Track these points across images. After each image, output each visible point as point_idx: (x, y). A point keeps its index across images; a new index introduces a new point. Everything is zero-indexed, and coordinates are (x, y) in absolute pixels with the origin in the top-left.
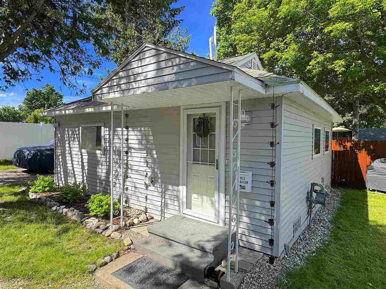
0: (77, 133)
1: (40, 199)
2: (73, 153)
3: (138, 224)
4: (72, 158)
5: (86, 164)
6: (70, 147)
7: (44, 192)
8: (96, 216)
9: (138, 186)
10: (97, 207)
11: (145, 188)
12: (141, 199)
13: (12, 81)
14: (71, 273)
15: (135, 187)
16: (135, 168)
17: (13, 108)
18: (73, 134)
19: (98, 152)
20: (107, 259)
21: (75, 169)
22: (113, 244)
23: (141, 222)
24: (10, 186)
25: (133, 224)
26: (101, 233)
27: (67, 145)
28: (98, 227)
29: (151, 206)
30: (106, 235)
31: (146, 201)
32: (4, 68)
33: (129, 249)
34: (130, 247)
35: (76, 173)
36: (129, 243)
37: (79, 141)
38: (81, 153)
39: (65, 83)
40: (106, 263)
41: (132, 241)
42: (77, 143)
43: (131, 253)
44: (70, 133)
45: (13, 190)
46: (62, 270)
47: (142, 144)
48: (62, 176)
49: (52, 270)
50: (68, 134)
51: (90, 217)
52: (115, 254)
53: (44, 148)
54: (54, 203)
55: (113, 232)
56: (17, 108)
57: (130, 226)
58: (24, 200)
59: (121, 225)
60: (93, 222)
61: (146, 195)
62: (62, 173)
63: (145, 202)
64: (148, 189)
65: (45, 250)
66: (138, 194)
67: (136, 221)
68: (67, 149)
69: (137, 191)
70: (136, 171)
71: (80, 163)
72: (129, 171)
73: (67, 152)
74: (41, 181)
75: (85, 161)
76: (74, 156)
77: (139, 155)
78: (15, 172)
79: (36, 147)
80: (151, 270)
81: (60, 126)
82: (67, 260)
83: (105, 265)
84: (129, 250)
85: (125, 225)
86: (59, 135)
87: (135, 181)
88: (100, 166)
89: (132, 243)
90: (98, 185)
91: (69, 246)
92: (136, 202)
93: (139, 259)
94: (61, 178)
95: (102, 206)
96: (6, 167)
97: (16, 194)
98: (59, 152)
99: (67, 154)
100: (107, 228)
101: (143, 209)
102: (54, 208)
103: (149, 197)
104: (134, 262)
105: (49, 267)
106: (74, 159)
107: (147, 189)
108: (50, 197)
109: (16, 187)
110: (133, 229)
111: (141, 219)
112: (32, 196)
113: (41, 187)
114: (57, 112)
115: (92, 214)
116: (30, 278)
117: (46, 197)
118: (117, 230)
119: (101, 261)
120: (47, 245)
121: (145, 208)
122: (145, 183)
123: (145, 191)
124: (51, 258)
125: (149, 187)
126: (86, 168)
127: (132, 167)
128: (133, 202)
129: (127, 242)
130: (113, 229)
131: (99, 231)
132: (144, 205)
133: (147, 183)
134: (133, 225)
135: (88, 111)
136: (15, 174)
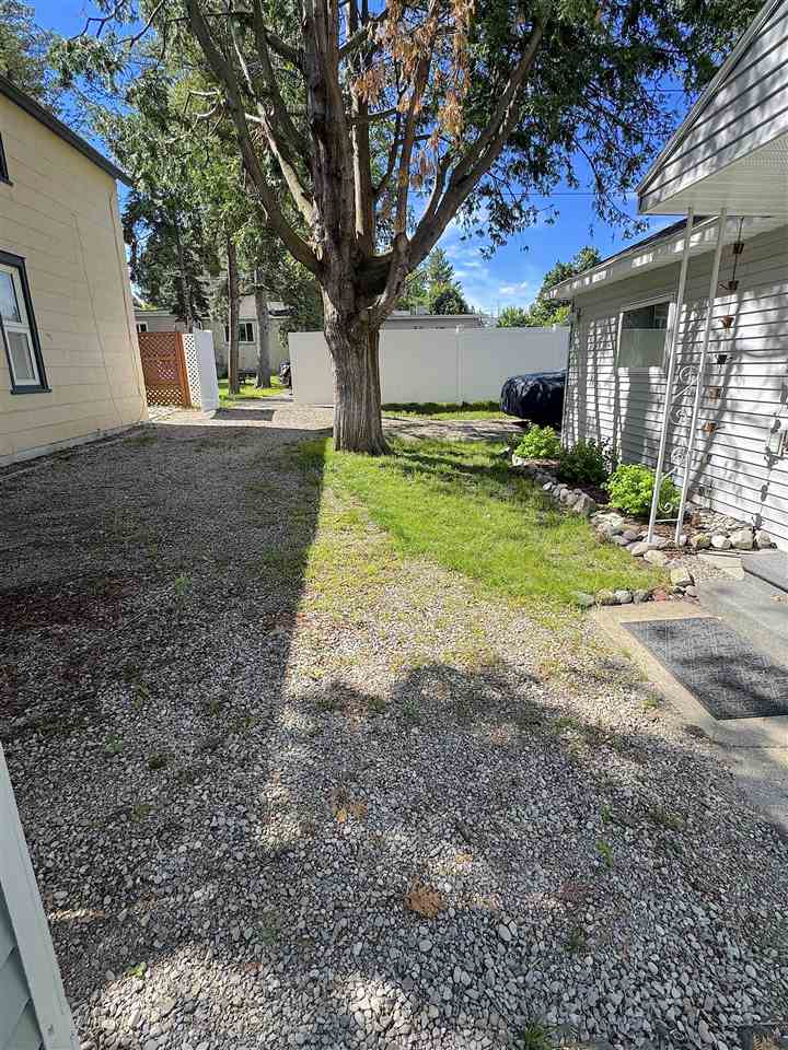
0: (613, 328)
1: (526, 467)
2: (600, 378)
3: (723, 549)
4: (596, 389)
5: (623, 403)
6: (595, 366)
7: (537, 457)
8: (620, 511)
9: (744, 456)
10: (626, 491)
11: (766, 464)
12: (747, 494)
13: (502, 234)
14: (544, 592)
15: (737, 461)
16: (745, 407)
17: (521, 311)
18: (604, 333)
19: (654, 371)
20: (621, 595)
21: (601, 416)
22: (645, 573)
23: (732, 547)
24: (488, 444)
25: (709, 547)
26: (625, 545)
27: (590, 362)
28: (621, 533)
29: (772, 514)
30: (634, 552)
31: (763, 498)
32: (491, 208)
33: (679, 591)
34: (683, 589)
35: (602, 424)
36: (684, 579)
37: (614, 349)
38: (617, 377)
39: (601, 213)
40: (617, 603)
41: (691, 577)
42: (611, 353)
43: (682, 602)
44: (599, 332)
45: (491, 450)
46: (529, 584)
47: (776, 336)
48: (576, 431)
49: (512, 579)
50: (595, 334)
51: (608, 511)
52: (642, 592)
53: (551, 376)
54: (549, 477)
55: (650, 548)
56: (527, 310)
57: (699, 548)
58: (502, 466)
59: (676, 541)
60: (612, 521)
61: (766, 483)
62: (576, 424)
63: (760, 501)
64: (774, 467)
65: (511, 544)
66: (741, 479)
67: (718, 541)
68: (590, 369)
69: (740, 470)
70: (747, 418)
71: (612, 402)
72: (727, 417)
73: (589, 376)
74: (536, 436)
75: (623, 395)
76: (601, 385)
77: (762, 369)
78: (501, 423)
79: (537, 375)
80: (723, 652)
81: (582, 319)
82: (542, 571)
83: (612, 605)
84: (680, 596)
85: (687, 544)
86: (577, 341)
87: (739, 443)
88: (654, 408)
89: (692, 583)
90: (645, 451)
91: (553, 551)
92: (731, 500)
93: (701, 619)
94: (574, 436)
95: (638, 492)
96: (491, 414)
97: (493, 456)
98: (573, 378)
99: (588, 383)
100: (640, 539)
101: (748, 519)
102: (547, 487)
103: (772, 489)
104: (685, 620)
105: (510, 572)
106: (603, 393)
107: (770, 467)
108: (545, 467)
109: (497, 446)
110: (706, 558)
111: (733, 540)
112: (517, 461)
113: (532, 448)
114: (575, 285)
115: (614, 504)
116: (477, 578)
117: (539, 466)
118: (663, 549)
119: (608, 594)
120: (515, 538)
121: (755, 517)
122: (767, 449)
123: (764, 473)
124: (517, 561)
125: (780, 461)
126: (623, 412)
127: (736, 405)
128: (723, 499)
129: (679, 575)
130: (652, 544)
131: (621, 540)
132: (756, 509)
133: (773, 449)
134: (707, 548)
135: (638, 265)
136: (500, 426)
